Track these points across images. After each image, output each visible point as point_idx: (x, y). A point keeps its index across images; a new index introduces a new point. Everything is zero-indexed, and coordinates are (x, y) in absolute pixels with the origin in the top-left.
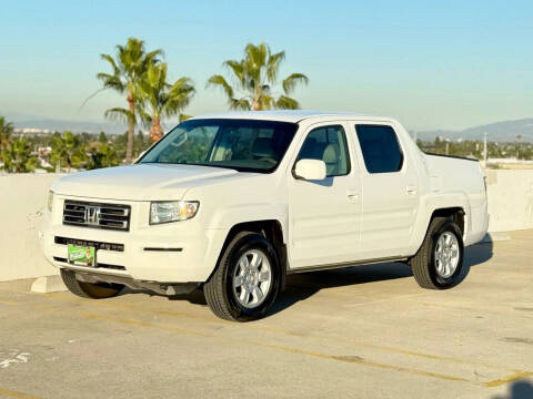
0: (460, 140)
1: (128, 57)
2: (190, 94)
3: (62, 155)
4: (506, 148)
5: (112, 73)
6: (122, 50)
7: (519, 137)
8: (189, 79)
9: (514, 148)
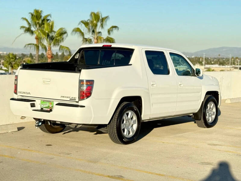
0: (193, 57)
1: (35, 18)
2: (65, 36)
3: (9, 64)
4: (213, 60)
5: (27, 26)
6: (32, 15)
7: (219, 55)
8: (64, 29)
9: (217, 60)
